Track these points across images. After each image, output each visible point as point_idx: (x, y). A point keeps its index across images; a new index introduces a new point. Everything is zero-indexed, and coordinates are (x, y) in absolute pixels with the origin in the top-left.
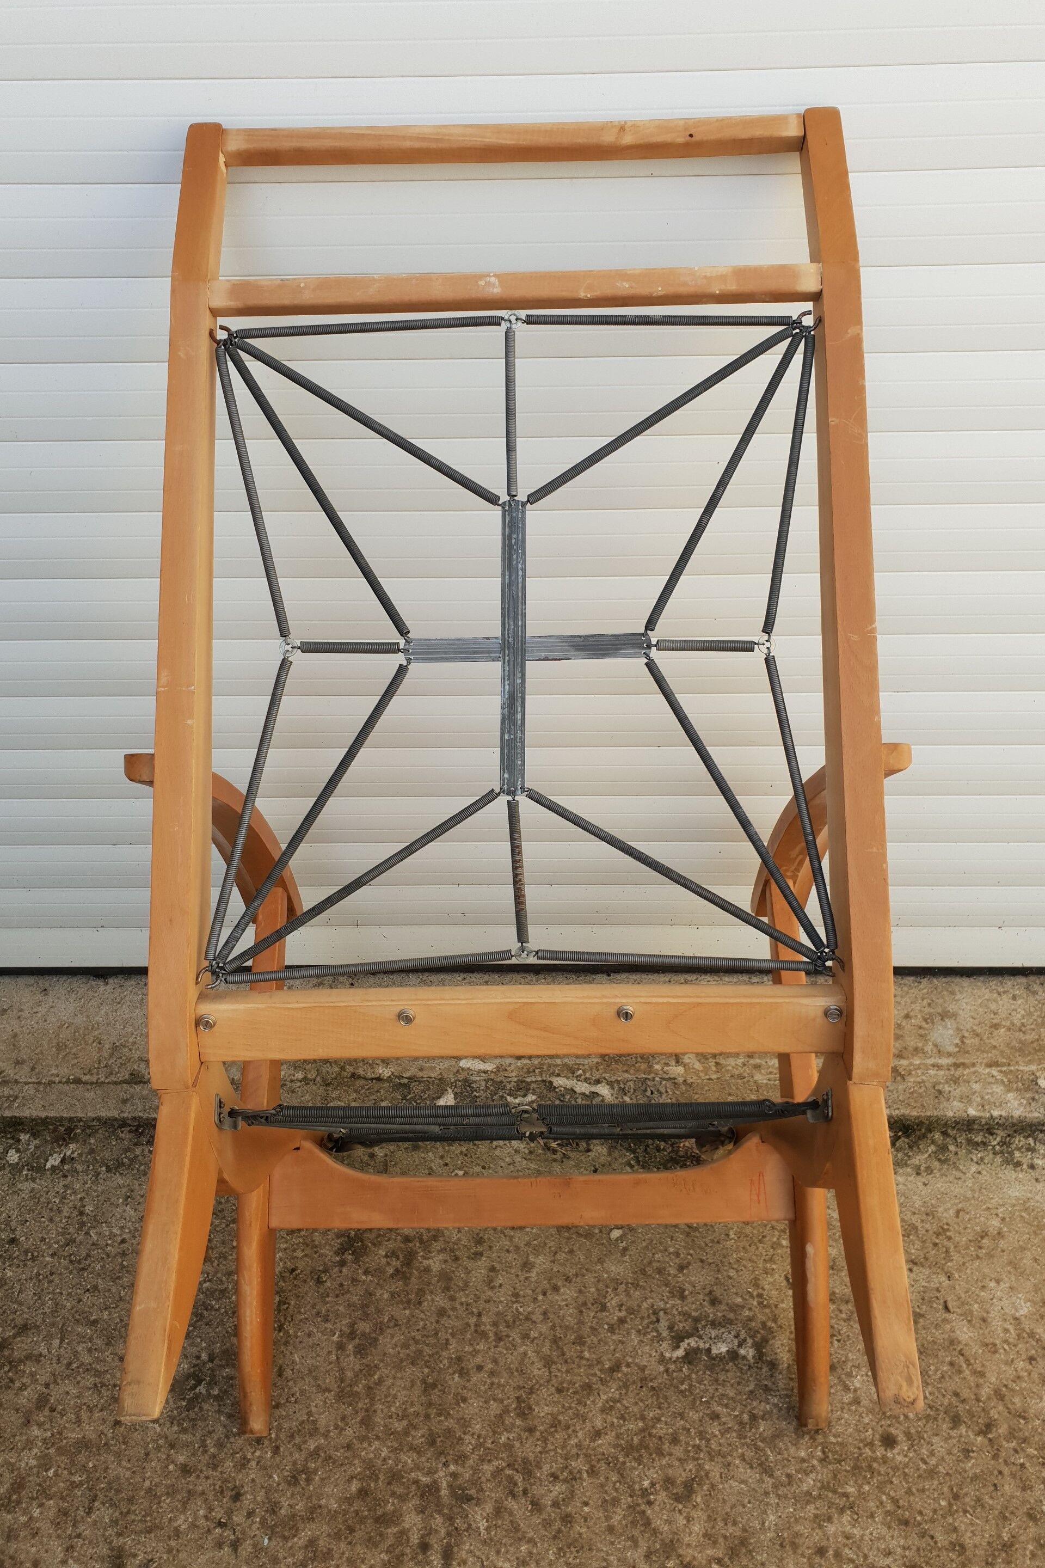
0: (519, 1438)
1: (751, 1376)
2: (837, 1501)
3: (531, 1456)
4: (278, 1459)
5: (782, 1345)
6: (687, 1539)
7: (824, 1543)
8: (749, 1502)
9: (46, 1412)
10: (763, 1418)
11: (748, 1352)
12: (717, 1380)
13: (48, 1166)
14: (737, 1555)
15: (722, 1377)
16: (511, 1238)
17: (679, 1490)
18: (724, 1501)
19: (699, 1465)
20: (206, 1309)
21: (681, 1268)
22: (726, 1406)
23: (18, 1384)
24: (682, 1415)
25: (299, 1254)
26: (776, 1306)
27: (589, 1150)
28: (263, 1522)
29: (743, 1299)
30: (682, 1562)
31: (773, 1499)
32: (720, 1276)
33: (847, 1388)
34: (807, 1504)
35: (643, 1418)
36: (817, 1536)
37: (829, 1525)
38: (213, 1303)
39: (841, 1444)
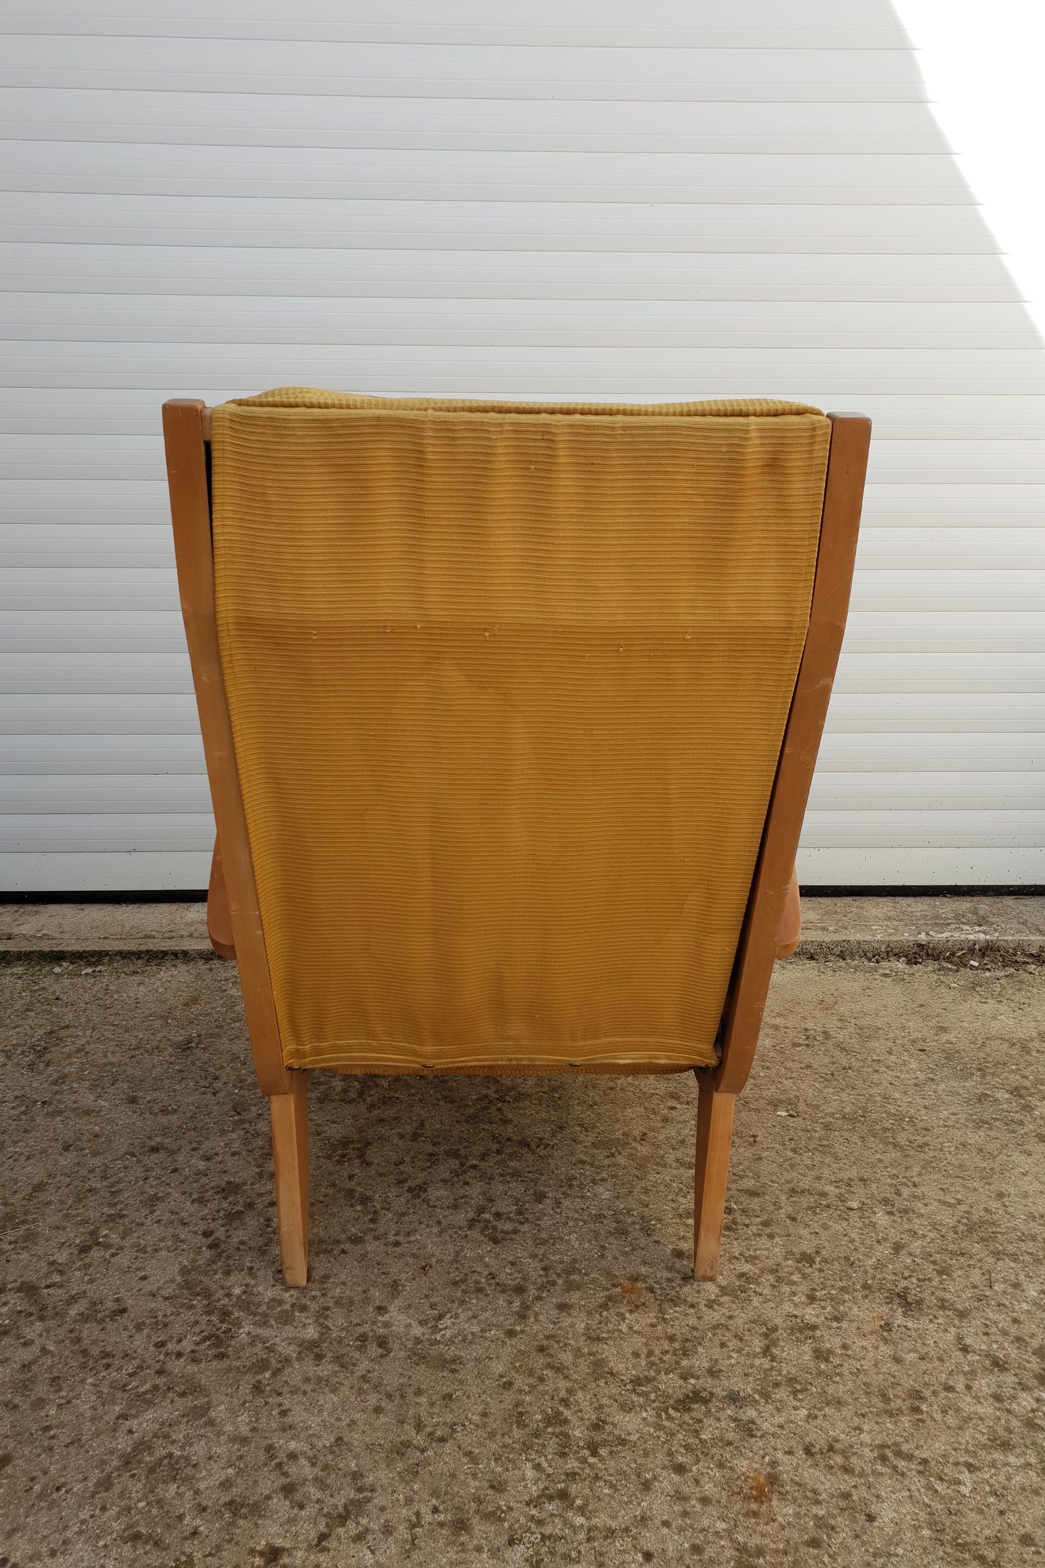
9: (83, 1053)
13: (83, 973)
23: (62, 1045)
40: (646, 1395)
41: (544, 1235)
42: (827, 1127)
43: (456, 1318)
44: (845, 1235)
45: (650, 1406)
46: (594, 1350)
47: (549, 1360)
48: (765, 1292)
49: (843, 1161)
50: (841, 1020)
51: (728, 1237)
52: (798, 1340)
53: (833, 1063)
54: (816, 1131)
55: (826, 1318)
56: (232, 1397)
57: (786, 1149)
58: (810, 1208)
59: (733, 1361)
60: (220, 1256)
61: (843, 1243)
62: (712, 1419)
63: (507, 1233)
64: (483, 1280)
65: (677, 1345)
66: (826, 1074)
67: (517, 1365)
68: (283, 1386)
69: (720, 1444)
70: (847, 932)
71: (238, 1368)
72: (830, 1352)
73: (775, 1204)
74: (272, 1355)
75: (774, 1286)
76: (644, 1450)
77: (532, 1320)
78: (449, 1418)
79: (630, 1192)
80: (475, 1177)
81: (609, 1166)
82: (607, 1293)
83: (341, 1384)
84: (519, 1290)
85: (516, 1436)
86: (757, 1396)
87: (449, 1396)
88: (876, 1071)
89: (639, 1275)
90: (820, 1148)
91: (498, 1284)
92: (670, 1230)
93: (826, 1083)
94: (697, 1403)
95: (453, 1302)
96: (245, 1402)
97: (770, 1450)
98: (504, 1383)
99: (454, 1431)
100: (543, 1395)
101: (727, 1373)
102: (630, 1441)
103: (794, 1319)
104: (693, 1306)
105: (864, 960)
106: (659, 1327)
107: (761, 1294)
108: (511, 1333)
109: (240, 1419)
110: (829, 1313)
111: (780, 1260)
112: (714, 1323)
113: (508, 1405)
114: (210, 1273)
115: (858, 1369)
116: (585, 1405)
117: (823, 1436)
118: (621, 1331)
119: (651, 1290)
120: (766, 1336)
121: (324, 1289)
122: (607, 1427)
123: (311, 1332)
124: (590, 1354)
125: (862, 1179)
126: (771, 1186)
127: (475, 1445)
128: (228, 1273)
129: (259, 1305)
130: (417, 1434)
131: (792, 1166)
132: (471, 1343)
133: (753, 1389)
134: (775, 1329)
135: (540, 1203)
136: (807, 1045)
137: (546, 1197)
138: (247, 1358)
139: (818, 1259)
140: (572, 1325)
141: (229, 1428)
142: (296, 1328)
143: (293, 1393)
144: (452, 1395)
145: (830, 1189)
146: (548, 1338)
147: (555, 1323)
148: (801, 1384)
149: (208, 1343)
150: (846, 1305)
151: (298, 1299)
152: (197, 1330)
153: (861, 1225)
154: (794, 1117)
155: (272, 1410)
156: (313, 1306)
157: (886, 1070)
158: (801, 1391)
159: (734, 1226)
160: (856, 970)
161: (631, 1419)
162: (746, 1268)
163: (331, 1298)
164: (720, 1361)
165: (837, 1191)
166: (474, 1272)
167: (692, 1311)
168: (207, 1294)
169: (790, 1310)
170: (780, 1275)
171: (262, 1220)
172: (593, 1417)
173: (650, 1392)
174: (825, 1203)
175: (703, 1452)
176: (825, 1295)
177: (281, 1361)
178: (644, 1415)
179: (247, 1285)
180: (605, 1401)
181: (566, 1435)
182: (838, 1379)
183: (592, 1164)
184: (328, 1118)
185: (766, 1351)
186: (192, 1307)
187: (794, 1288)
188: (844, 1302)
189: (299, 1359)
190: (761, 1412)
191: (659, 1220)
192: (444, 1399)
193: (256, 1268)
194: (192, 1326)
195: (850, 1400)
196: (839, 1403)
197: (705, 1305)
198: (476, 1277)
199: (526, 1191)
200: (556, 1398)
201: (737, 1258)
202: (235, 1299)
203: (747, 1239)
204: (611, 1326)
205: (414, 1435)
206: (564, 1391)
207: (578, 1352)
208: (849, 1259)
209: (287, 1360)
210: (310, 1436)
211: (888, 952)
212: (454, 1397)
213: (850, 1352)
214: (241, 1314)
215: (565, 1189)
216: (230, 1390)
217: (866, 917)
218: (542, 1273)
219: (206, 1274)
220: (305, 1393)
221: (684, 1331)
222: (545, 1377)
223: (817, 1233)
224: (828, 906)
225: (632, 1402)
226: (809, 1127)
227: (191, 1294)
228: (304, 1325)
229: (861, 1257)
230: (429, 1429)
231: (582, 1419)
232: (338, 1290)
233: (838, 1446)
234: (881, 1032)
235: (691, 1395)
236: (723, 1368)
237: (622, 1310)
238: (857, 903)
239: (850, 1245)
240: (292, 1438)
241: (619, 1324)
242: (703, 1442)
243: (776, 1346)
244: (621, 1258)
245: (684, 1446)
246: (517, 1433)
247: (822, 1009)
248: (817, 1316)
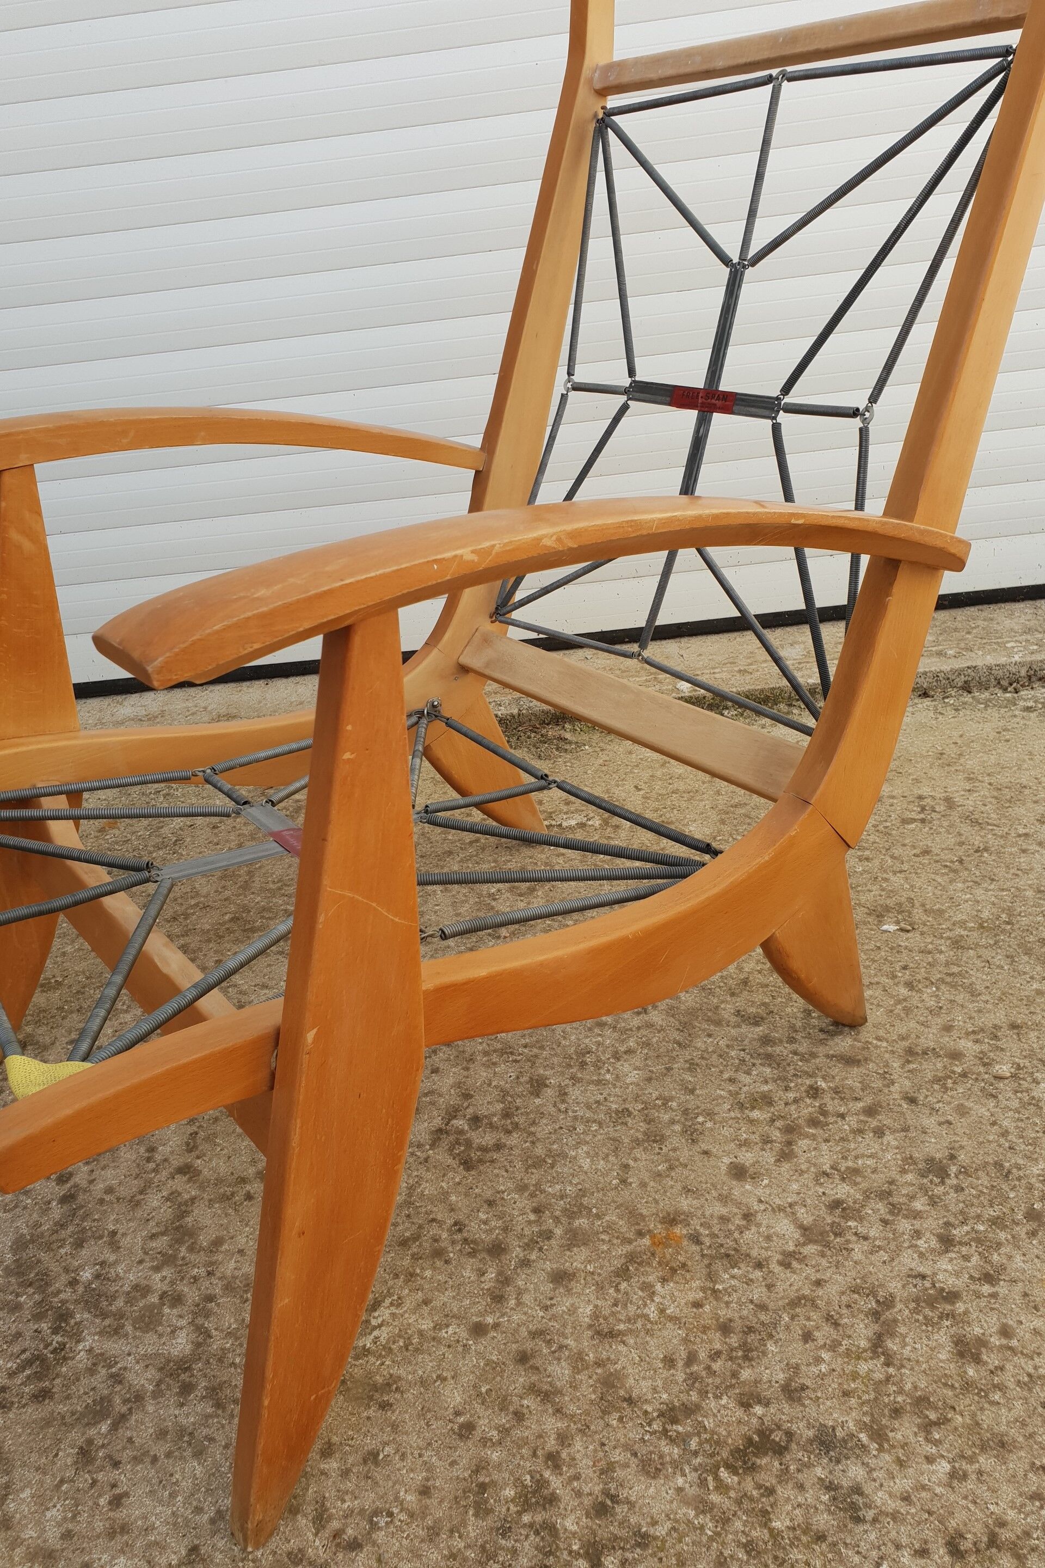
40: (684, 1441)
41: (539, 1150)
42: (957, 944)
43: (399, 1306)
44: (994, 1124)
45: (689, 1463)
46: (604, 1355)
47: (534, 1378)
48: (872, 1234)
49: (984, 998)
50: (969, 779)
51: (813, 1137)
52: (928, 1321)
53: (961, 844)
54: (941, 952)
55: (971, 1277)
56: (45, 1474)
57: (897, 984)
58: (937, 1080)
59: (823, 1368)
60: (74, 1214)
61: (991, 1138)
62: (790, 1485)
63: (484, 1149)
64: (445, 1235)
65: (734, 1340)
66: (952, 862)
67: (483, 1390)
68: (124, 1448)
69: (804, 1539)
70: (973, 655)
71: (63, 1418)
72: (982, 1342)
73: (883, 1076)
74: (118, 1388)
75: (885, 1222)
76: (678, 1555)
77: (512, 1302)
78: (369, 1500)
79: (669, 1069)
80: (448, 1060)
81: (639, 1028)
82: (628, 1248)
83: (211, 1440)
84: (497, 1250)
85: (472, 1535)
86: (863, 1437)
87: (372, 1457)
88: (1024, 851)
89: (678, 1213)
90: (949, 979)
91: (466, 1240)
92: (726, 1132)
93: (951, 875)
94: (766, 1454)
95: (396, 1276)
96: (62, 1481)
97: (890, 1548)
98: (462, 1426)
99: (374, 1526)
100: (520, 1447)
101: (814, 1391)
102: (655, 1538)
103: (918, 1281)
104: (759, 1265)
105: (997, 690)
106: (707, 1308)
107: (866, 1238)
108: (479, 1330)
109: (48, 1514)
110: (974, 1267)
111: (894, 1174)
112: (793, 1295)
113: (461, 1471)
114: (54, 1246)
115: (1029, 1375)
116: (585, 1465)
117: (980, 1515)
118: (646, 1317)
119: (696, 1239)
120: (876, 1315)
121: (212, 1263)
122: (618, 1509)
123: (181, 1344)
124: (599, 1364)
125: (1014, 1026)
126: (877, 1047)
127: (404, 1553)
128: (79, 1244)
129: (114, 1298)
130: (316, 1535)
131: (907, 1010)
132: (417, 1350)
133: (858, 1422)
134: (888, 1303)
135: (538, 1096)
136: (923, 821)
137: (547, 1086)
138: (80, 1397)
139: (953, 1169)
140: (573, 1311)
141: (30, 1533)
142: (161, 1336)
143: (136, 1460)
144: (378, 1454)
145: (966, 1045)
146: (534, 1335)
147: (546, 1308)
148: (936, 1409)
149: (28, 1372)
150: (1003, 1250)
151: (172, 1283)
152: (16, 1349)
153: (1015, 1104)
154: (908, 931)
155: (100, 1496)
156: (192, 1295)
157: (1038, 848)
158: (937, 1424)
159: (822, 1118)
160: (987, 706)
161: (658, 1491)
162: (842, 1191)
163: (220, 1279)
164: (803, 1368)
165: (977, 1048)
166: (433, 1220)
167: (758, 1274)
168: (43, 1282)
169: (913, 1265)
170: (895, 1200)
171: (142, 1150)
172: (597, 1489)
173: (689, 1436)
174: (959, 1070)
175: (776, 1558)
176: (968, 1233)
177: (128, 1400)
178: (680, 1481)
179: (102, 1264)
180: (617, 1456)
181: (551, 1529)
182: (997, 1396)
183: (615, 1027)
184: (258, 981)
185: (877, 1345)
186: (17, 1307)
187: (917, 1224)
188: (999, 1245)
189: (154, 1398)
190: (872, 1470)
191: (710, 1114)
192: (365, 1461)
193: (121, 1232)
194: (11, 1342)
195: (1021, 1439)
196: (1003, 1445)
197: (781, 1263)
198: (434, 1230)
199: (518, 1078)
200: (539, 1453)
201: (827, 1175)
202: (81, 1289)
203: (842, 1139)
204: (632, 1309)
205: (311, 1538)
206: (553, 1436)
207: (578, 1361)
208: (1001, 1166)
209: (138, 1398)
210: (150, 1545)
211: (1030, 677)
212: (381, 1456)
213: (1014, 1343)
214: (86, 1316)
215: (574, 1070)
216: (43, 1460)
217: (997, 631)
218: (532, 1217)
219: (48, 1247)
220: (155, 1459)
221: (745, 1312)
222: (525, 1411)
223: (949, 1123)
224: (945, 622)
225: (661, 1457)
226: (930, 946)
227: (20, 1285)
228: (173, 1332)
229: (1021, 1162)
230: (335, 1525)
231: (579, 1494)
232: (232, 1264)
233: (1005, 1535)
234: (1027, 791)
235: (756, 1438)
236: (808, 1382)
237: (651, 1278)
238: (984, 614)
239: (1002, 1140)
240: (122, 1551)
241: (645, 1305)
242: (775, 1535)
243: (892, 1335)
244: (652, 1184)
245: (745, 1546)
246: (474, 1528)
247: (942, 766)
248: (957, 1274)
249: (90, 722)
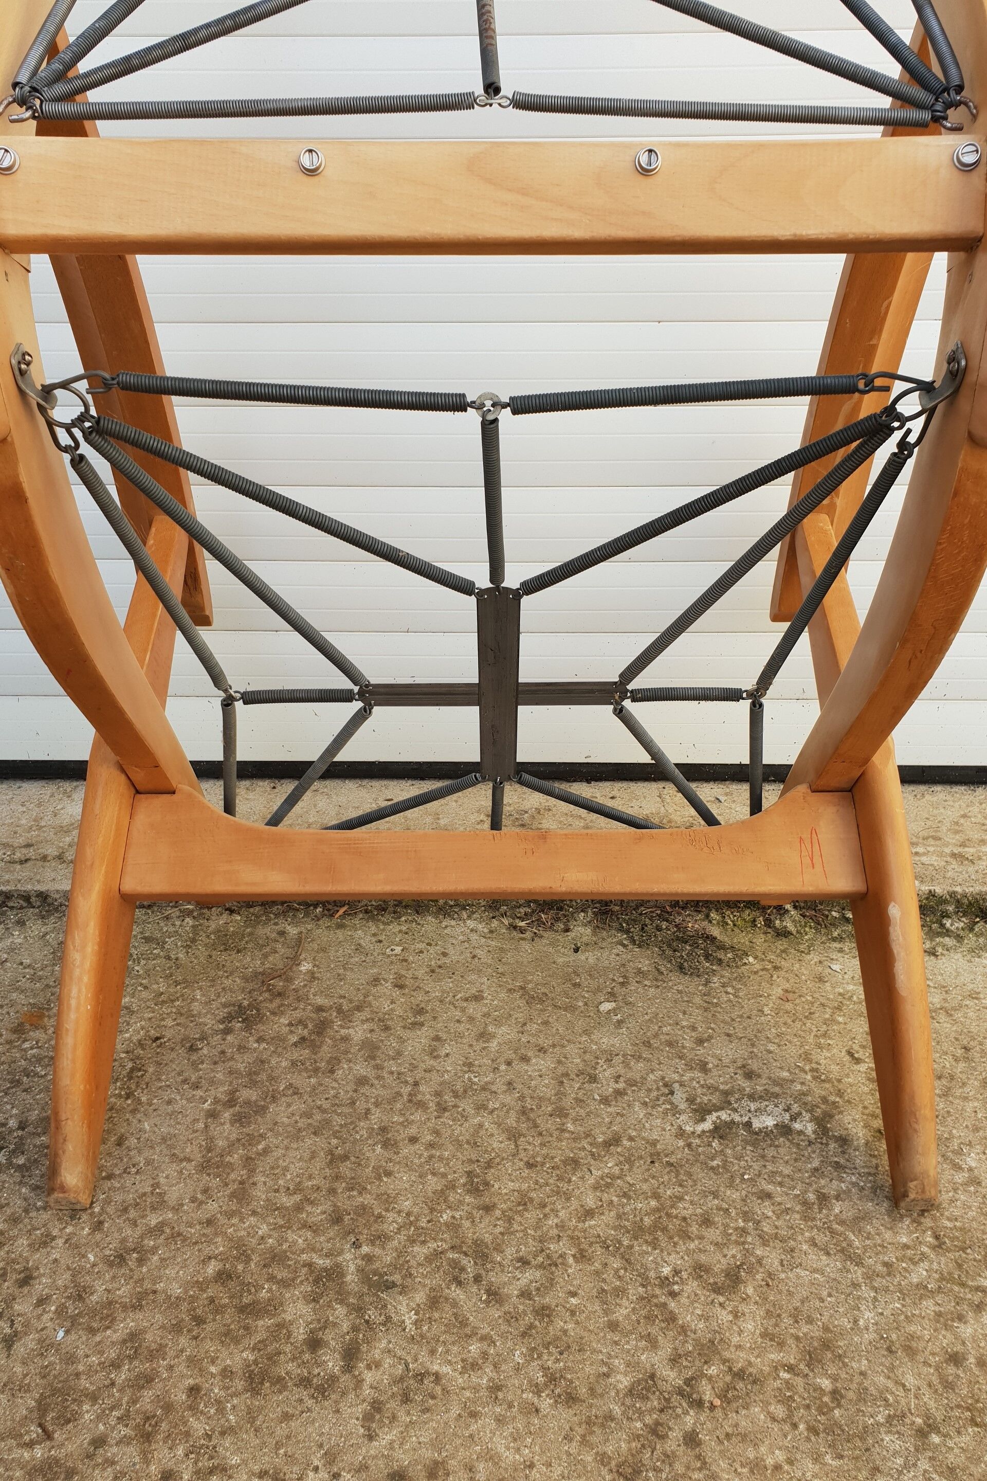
0: (470, 1217)
1: (814, 1152)
2: (969, 1296)
3: (488, 1238)
4: (98, 1236)
5: (854, 1120)
6: (735, 1340)
7: (959, 1348)
8: (830, 1295)
10: (837, 1198)
11: (808, 1127)
12: (763, 1157)
14: (820, 1361)
15: (771, 1152)
16: (463, 1010)
17: (721, 1279)
18: (790, 1294)
19: (747, 1250)
20: (28, 1076)
21: (700, 1042)
22: (781, 1184)
24: (715, 1195)
25: (169, 1022)
26: (839, 1081)
27: (567, 930)
28: (61, 1312)
29: (791, 1073)
30: (730, 1369)
31: (866, 1292)
32: (755, 1050)
33: (957, 1167)
34: (921, 1298)
35: (656, 1196)
36: (945, 1339)
37: (962, 1326)
38: (39, 1069)
39: (961, 1229)
249: (24, 822)
